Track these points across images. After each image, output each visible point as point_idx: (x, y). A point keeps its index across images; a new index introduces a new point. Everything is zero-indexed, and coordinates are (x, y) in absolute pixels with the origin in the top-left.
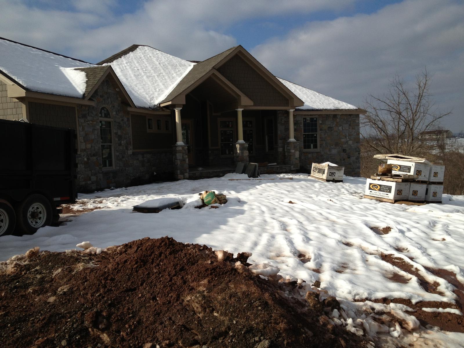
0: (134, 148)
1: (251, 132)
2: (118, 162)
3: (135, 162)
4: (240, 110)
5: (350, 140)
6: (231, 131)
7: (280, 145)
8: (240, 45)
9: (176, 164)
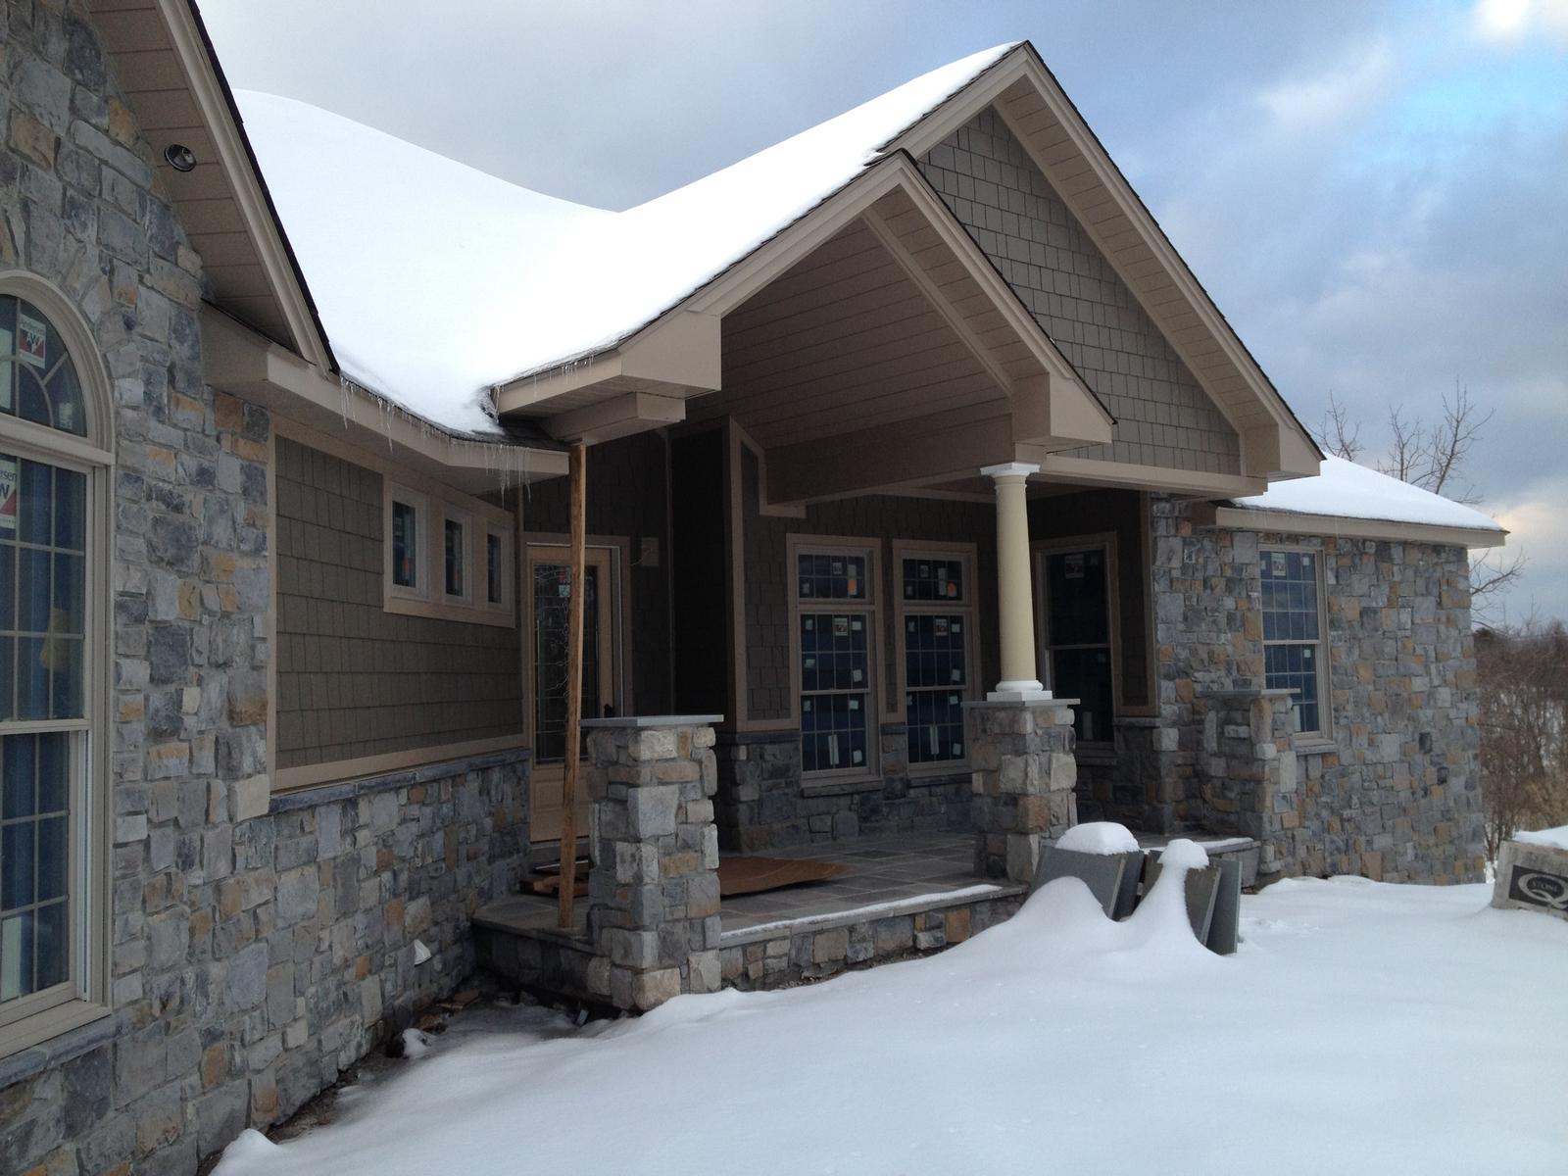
0: (287, 755)
1: (956, 628)
2: (137, 918)
3: (290, 881)
4: (1015, 475)
5: (1445, 683)
6: (856, 618)
7: (1168, 710)
8: (1028, 41)
9: (623, 874)
